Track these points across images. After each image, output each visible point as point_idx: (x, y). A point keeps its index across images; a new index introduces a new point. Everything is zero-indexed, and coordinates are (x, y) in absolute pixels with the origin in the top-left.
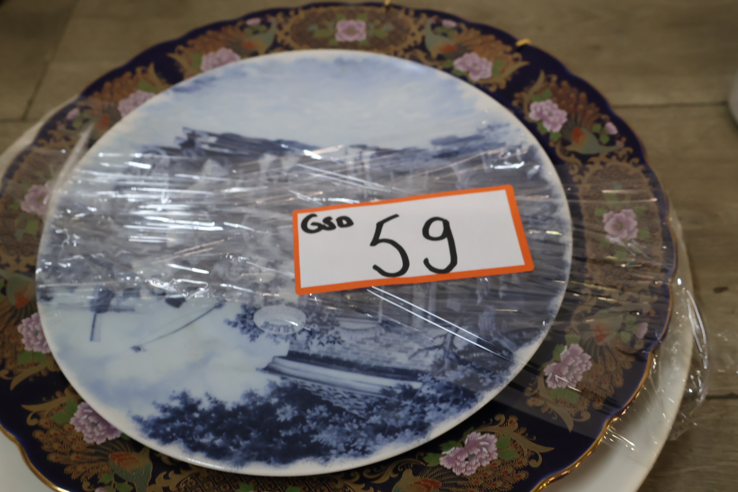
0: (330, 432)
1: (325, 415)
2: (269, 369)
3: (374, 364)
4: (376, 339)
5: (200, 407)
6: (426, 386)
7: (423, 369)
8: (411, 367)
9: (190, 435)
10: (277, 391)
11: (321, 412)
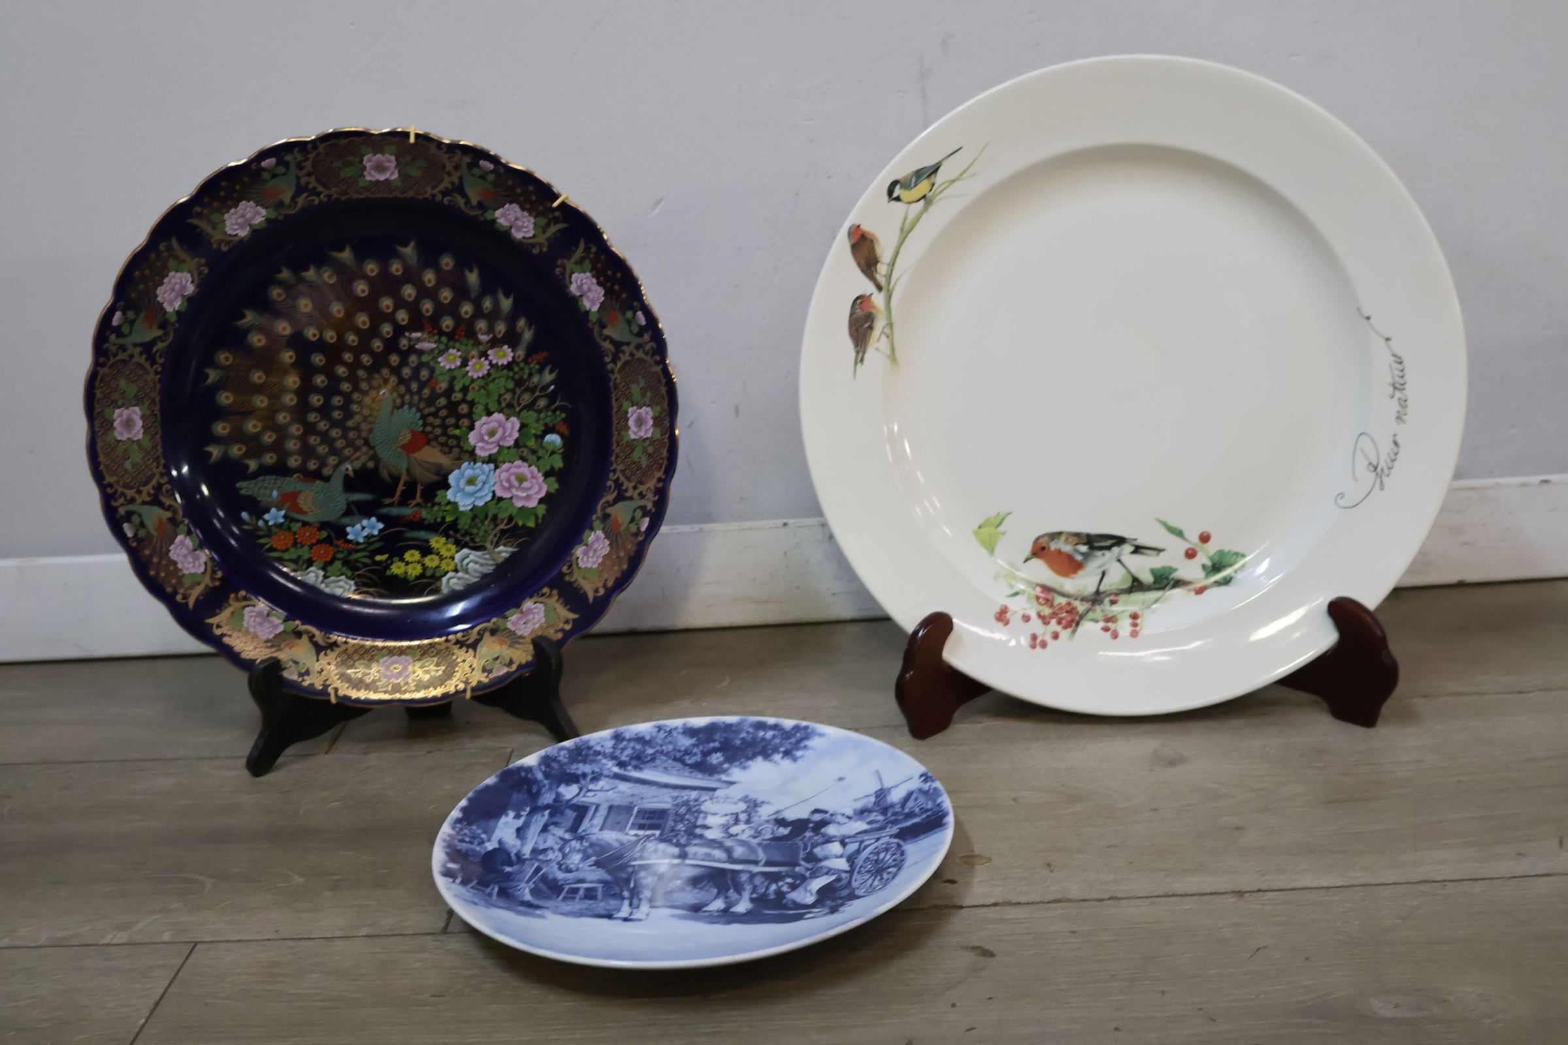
0: (682, 746)
1: (687, 757)
2: (732, 783)
3: (646, 786)
4: (642, 798)
5: (781, 755)
6: (608, 766)
7: (607, 779)
8: (617, 782)
9: (782, 734)
10: (724, 771)
11: (690, 759)
